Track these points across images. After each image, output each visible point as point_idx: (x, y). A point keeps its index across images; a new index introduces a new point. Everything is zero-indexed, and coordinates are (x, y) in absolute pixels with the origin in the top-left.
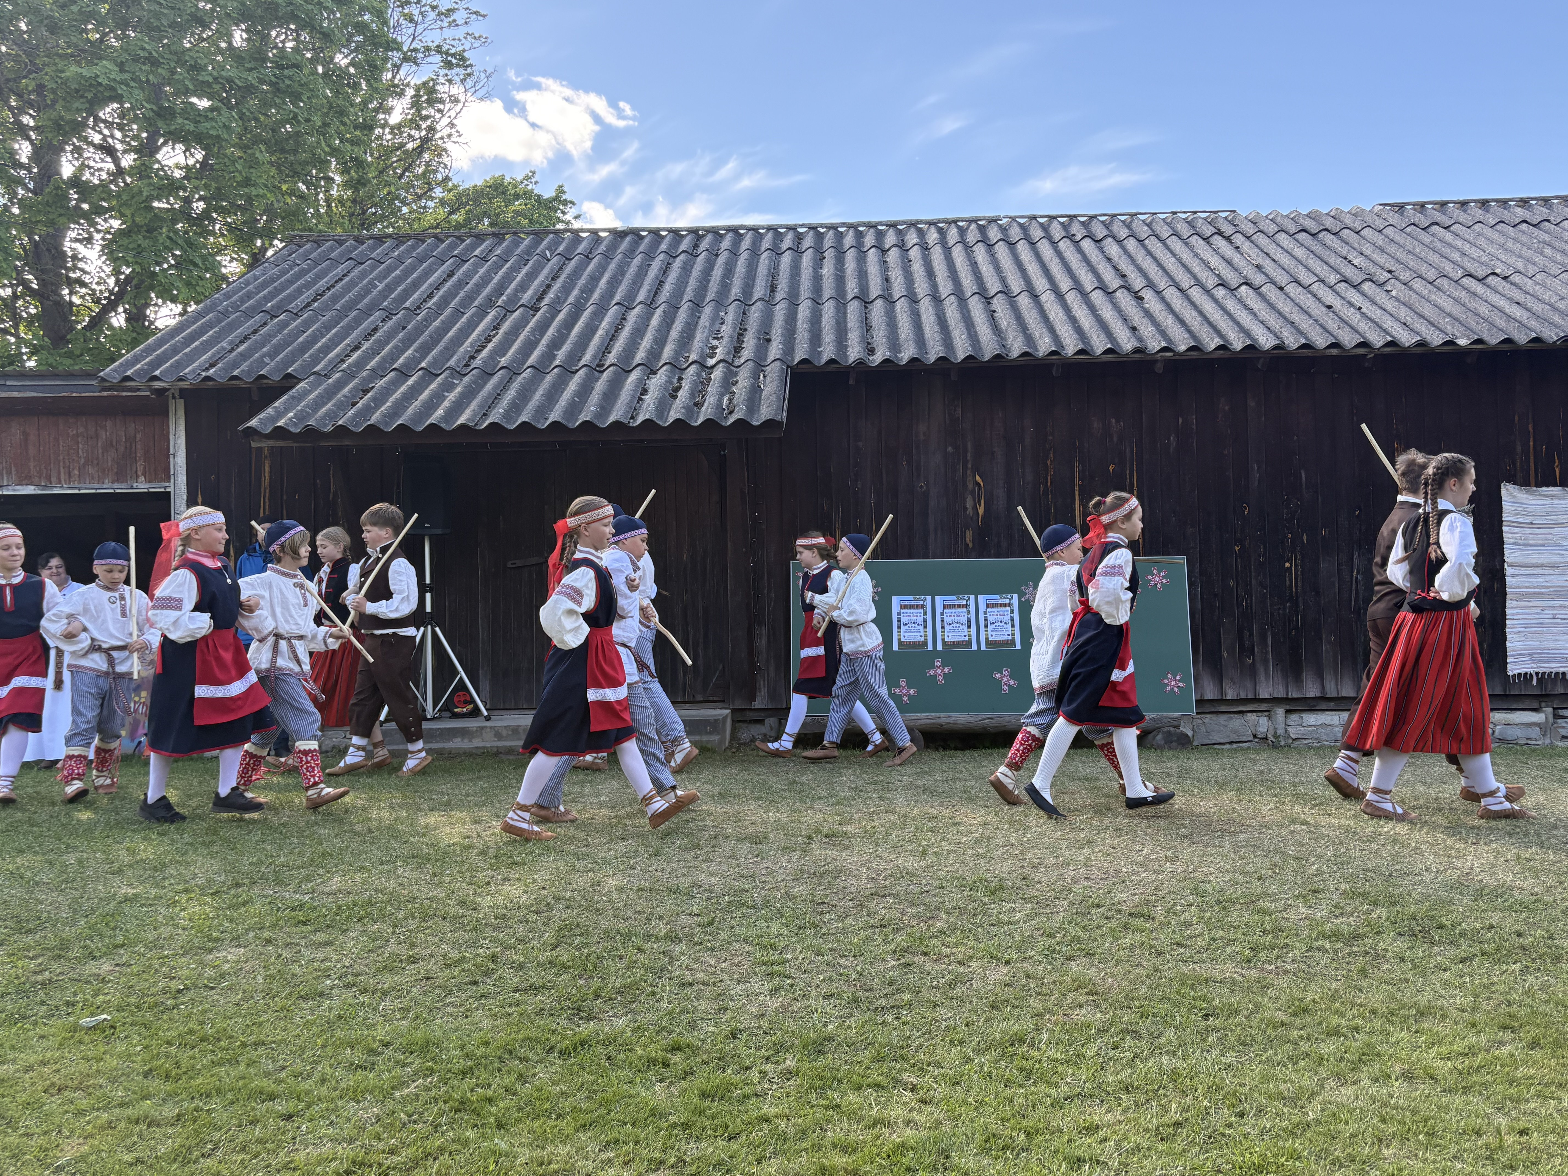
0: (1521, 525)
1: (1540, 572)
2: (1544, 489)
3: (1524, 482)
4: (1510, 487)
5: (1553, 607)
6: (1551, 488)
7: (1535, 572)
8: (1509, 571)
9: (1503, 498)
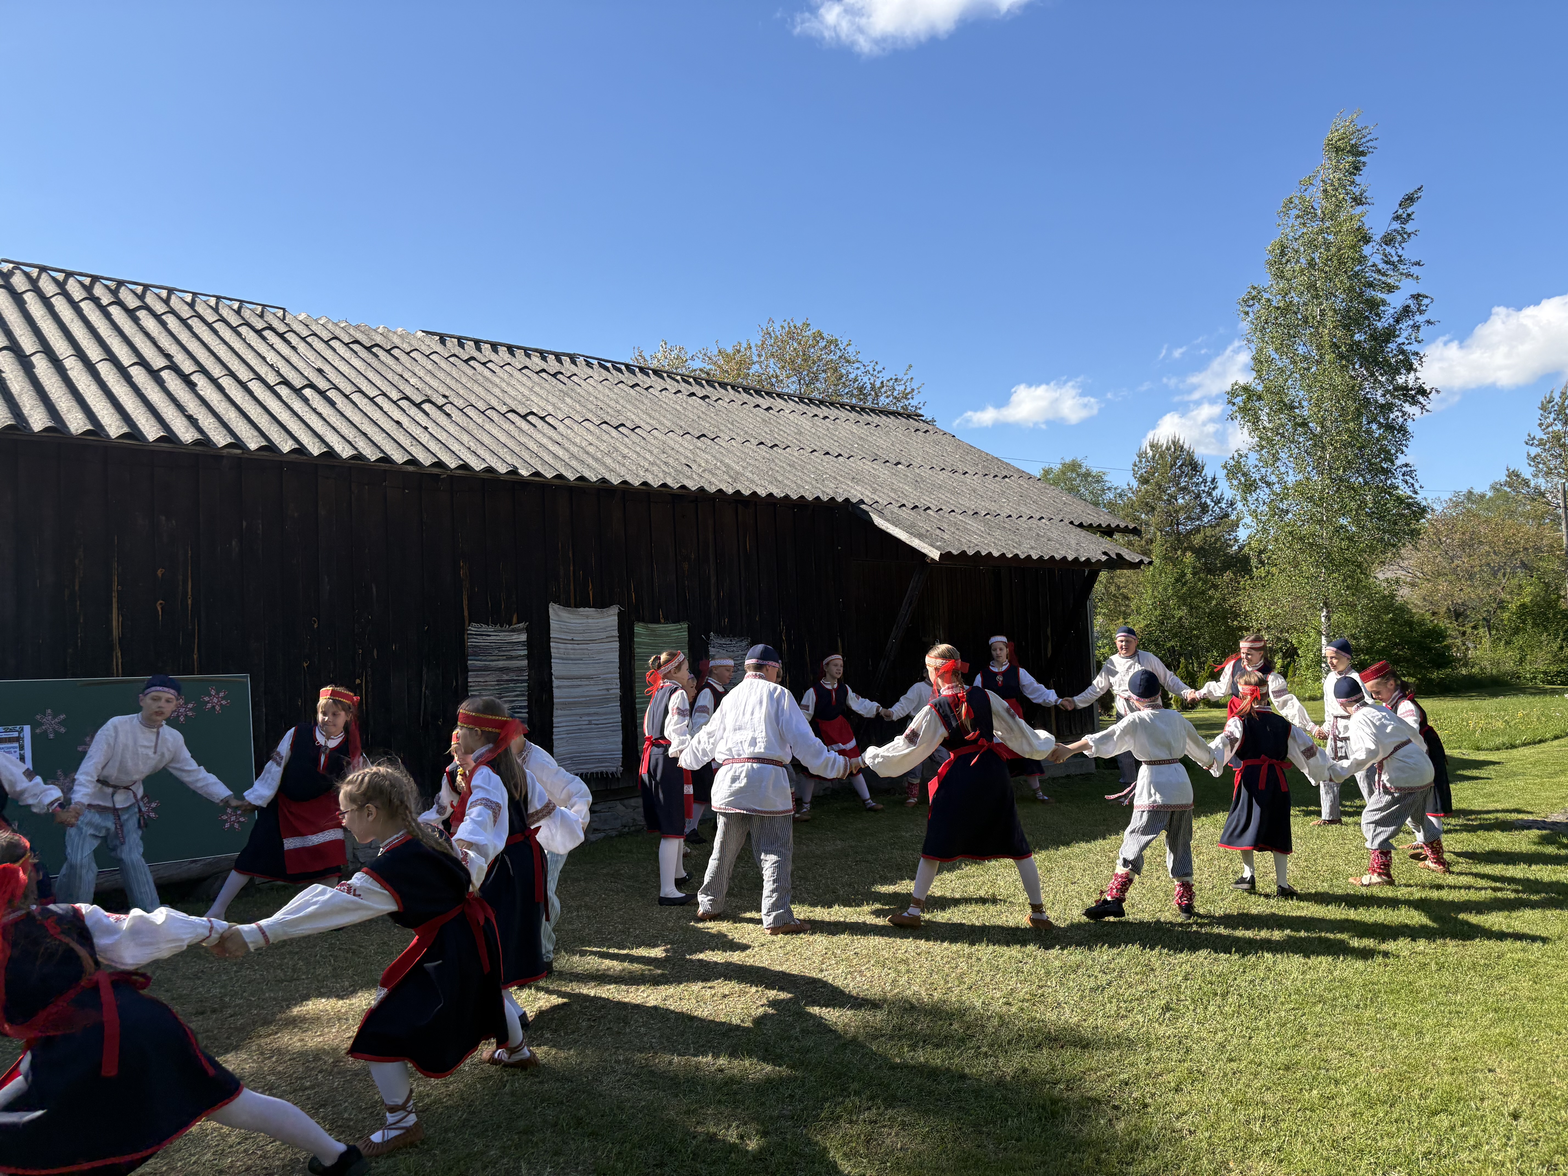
0: (564, 641)
1: (579, 683)
2: (582, 609)
3: (566, 604)
4: (556, 606)
5: (589, 715)
6: (587, 609)
7: (575, 683)
8: (556, 683)
9: (551, 617)
